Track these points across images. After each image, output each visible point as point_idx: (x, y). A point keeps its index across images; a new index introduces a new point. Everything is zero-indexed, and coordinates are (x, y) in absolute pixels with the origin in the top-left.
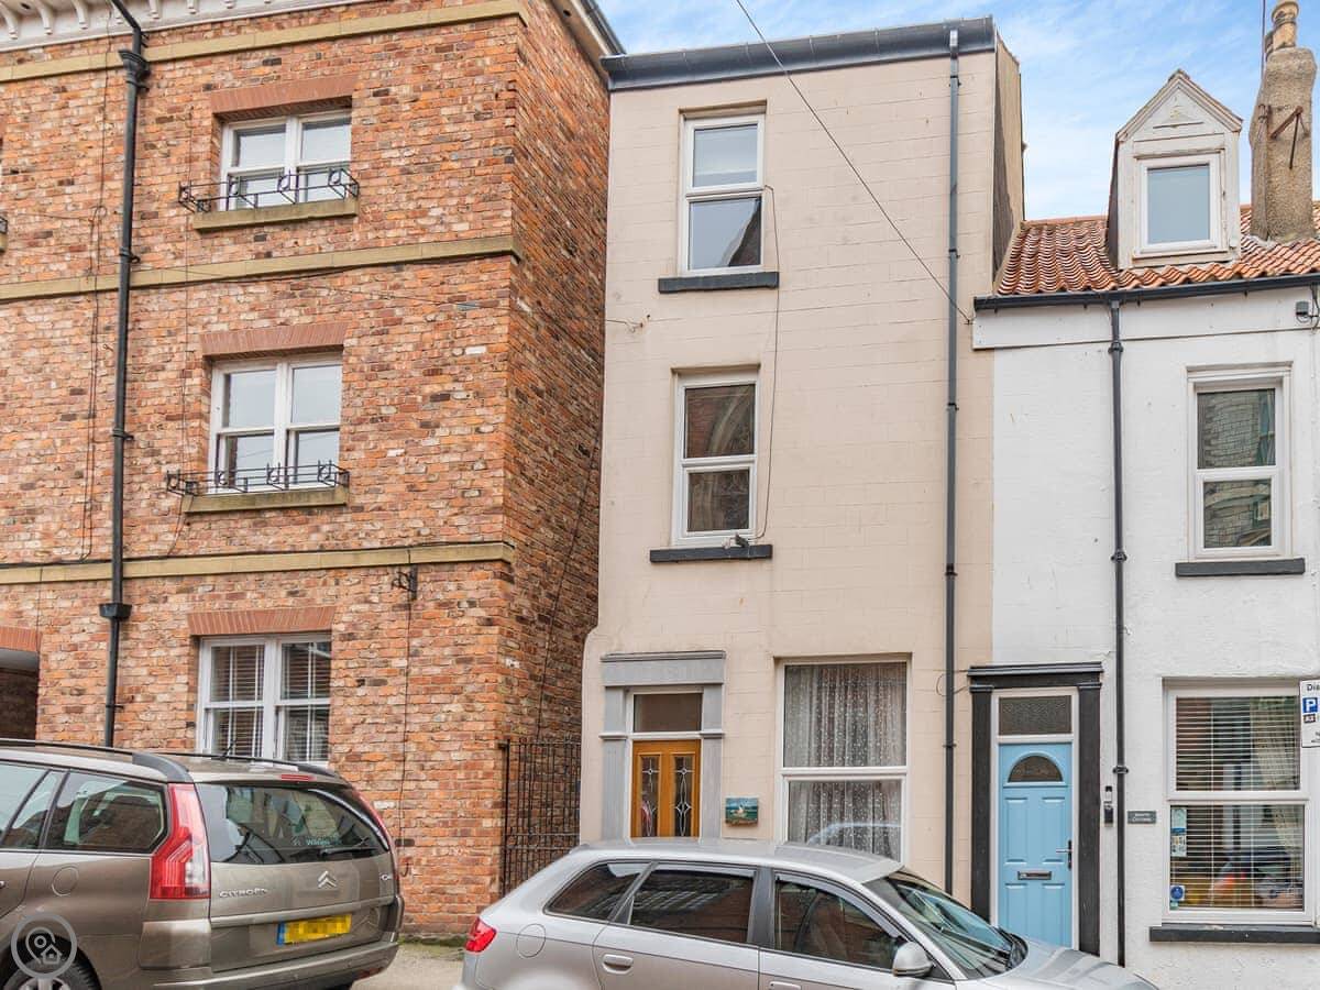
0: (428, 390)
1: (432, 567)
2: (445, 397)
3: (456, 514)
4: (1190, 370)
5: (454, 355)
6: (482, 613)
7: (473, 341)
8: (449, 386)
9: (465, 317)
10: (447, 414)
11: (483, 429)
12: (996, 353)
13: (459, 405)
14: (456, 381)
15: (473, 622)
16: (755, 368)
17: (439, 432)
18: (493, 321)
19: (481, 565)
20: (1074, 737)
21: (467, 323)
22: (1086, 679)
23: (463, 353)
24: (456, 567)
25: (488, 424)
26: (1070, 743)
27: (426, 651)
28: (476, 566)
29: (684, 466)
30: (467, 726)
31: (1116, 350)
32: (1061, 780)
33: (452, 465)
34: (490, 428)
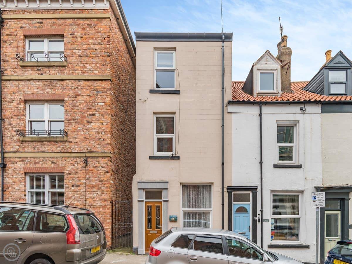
0: (88, 113)
1: (91, 158)
2: (93, 115)
3: (97, 145)
4: (277, 121)
5: (95, 105)
6: (105, 170)
7: (100, 101)
8: (94, 112)
9: (98, 95)
10: (94, 119)
11: (104, 124)
12: (233, 114)
13: (97, 117)
14: (96, 111)
15: (103, 172)
16: (174, 113)
17: (92, 124)
18: (106, 97)
19: (105, 158)
20: (251, 203)
21: (98, 97)
22: (254, 190)
23: (98, 104)
24: (98, 158)
25: (105, 123)
26: (250, 204)
27: (90, 179)
28: (103, 158)
29: (156, 136)
30: (102, 197)
31: (260, 115)
32: (247, 212)
33: (96, 133)
34: (106, 124)
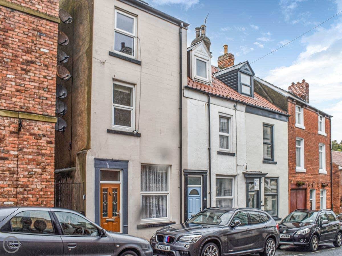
0: (24, 57)
1: (27, 121)
2: (33, 62)
3: (37, 104)
4: (219, 112)
5: (36, 49)
6: (48, 139)
7: (43, 47)
8: (34, 59)
9: (40, 38)
10: (33, 69)
11: (47, 77)
12: (188, 99)
13: (37, 67)
14: (37, 58)
15: (45, 142)
17: (30, 74)
18: (52, 43)
19: (48, 123)
20: (201, 185)
22: (203, 174)
23: (40, 50)
24: (37, 122)
27: (25, 150)
28: (46, 123)
29: (113, 106)
31: (209, 105)
32: (199, 194)
33: (35, 87)
34: (51, 78)
